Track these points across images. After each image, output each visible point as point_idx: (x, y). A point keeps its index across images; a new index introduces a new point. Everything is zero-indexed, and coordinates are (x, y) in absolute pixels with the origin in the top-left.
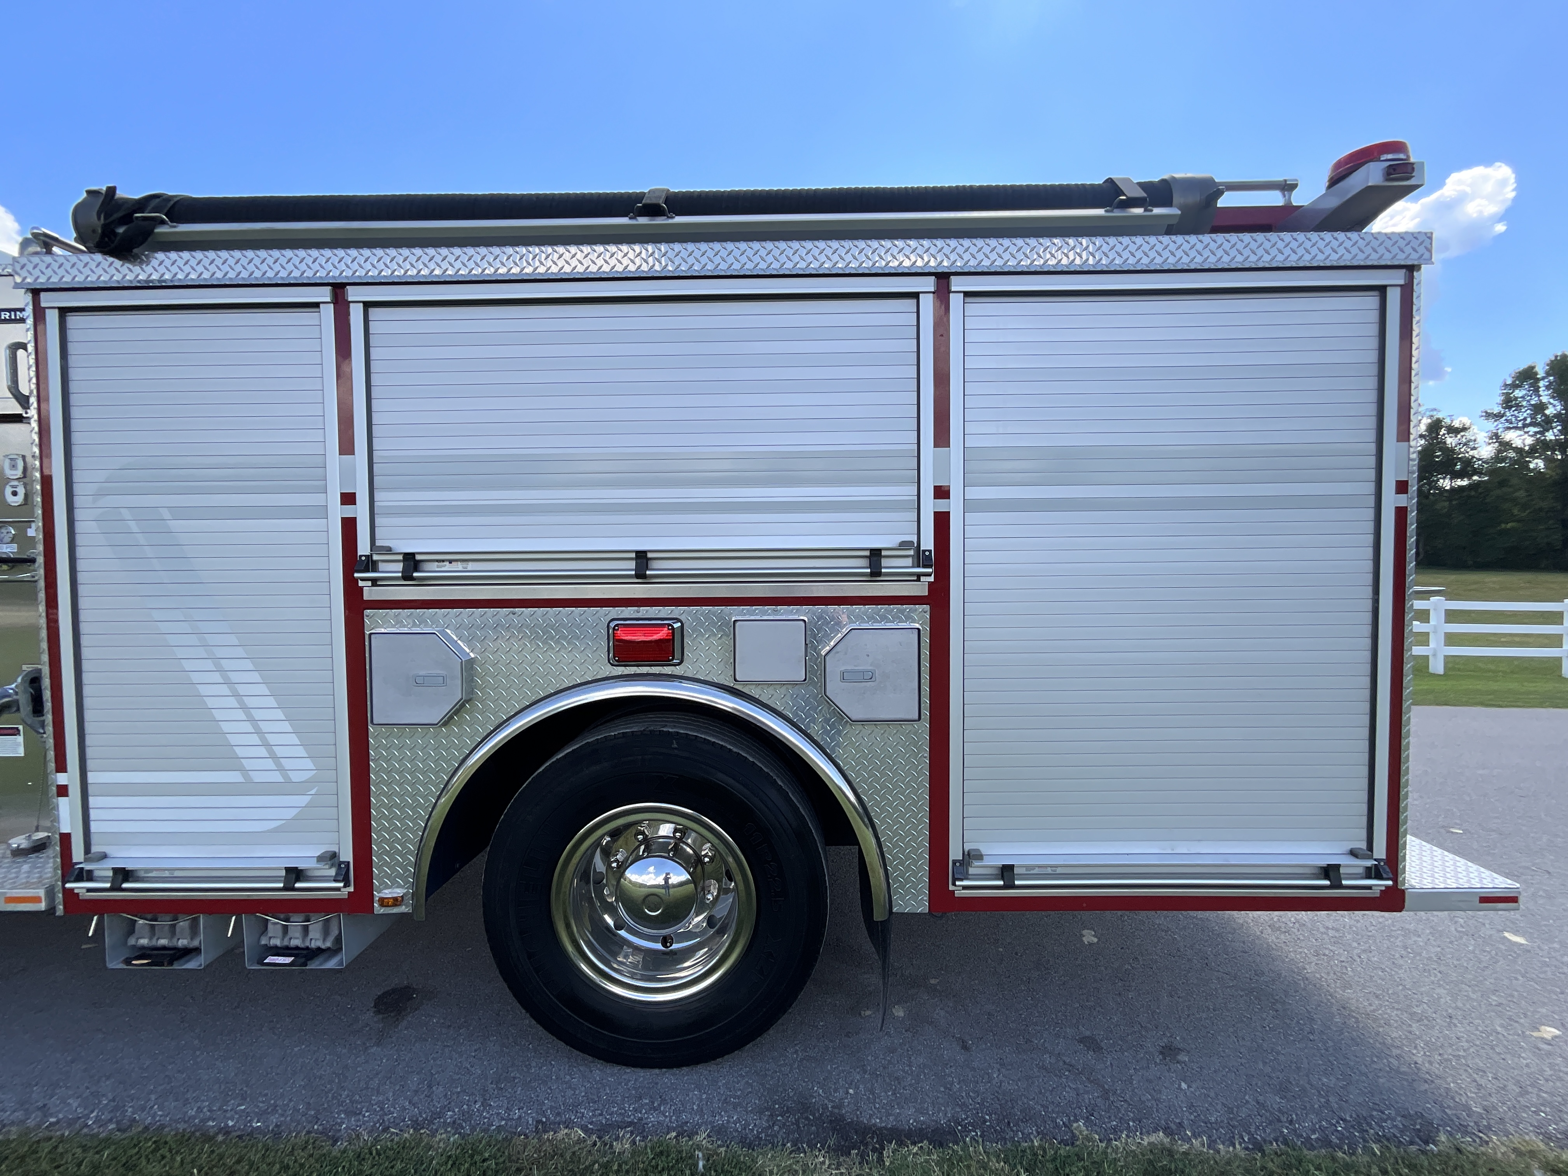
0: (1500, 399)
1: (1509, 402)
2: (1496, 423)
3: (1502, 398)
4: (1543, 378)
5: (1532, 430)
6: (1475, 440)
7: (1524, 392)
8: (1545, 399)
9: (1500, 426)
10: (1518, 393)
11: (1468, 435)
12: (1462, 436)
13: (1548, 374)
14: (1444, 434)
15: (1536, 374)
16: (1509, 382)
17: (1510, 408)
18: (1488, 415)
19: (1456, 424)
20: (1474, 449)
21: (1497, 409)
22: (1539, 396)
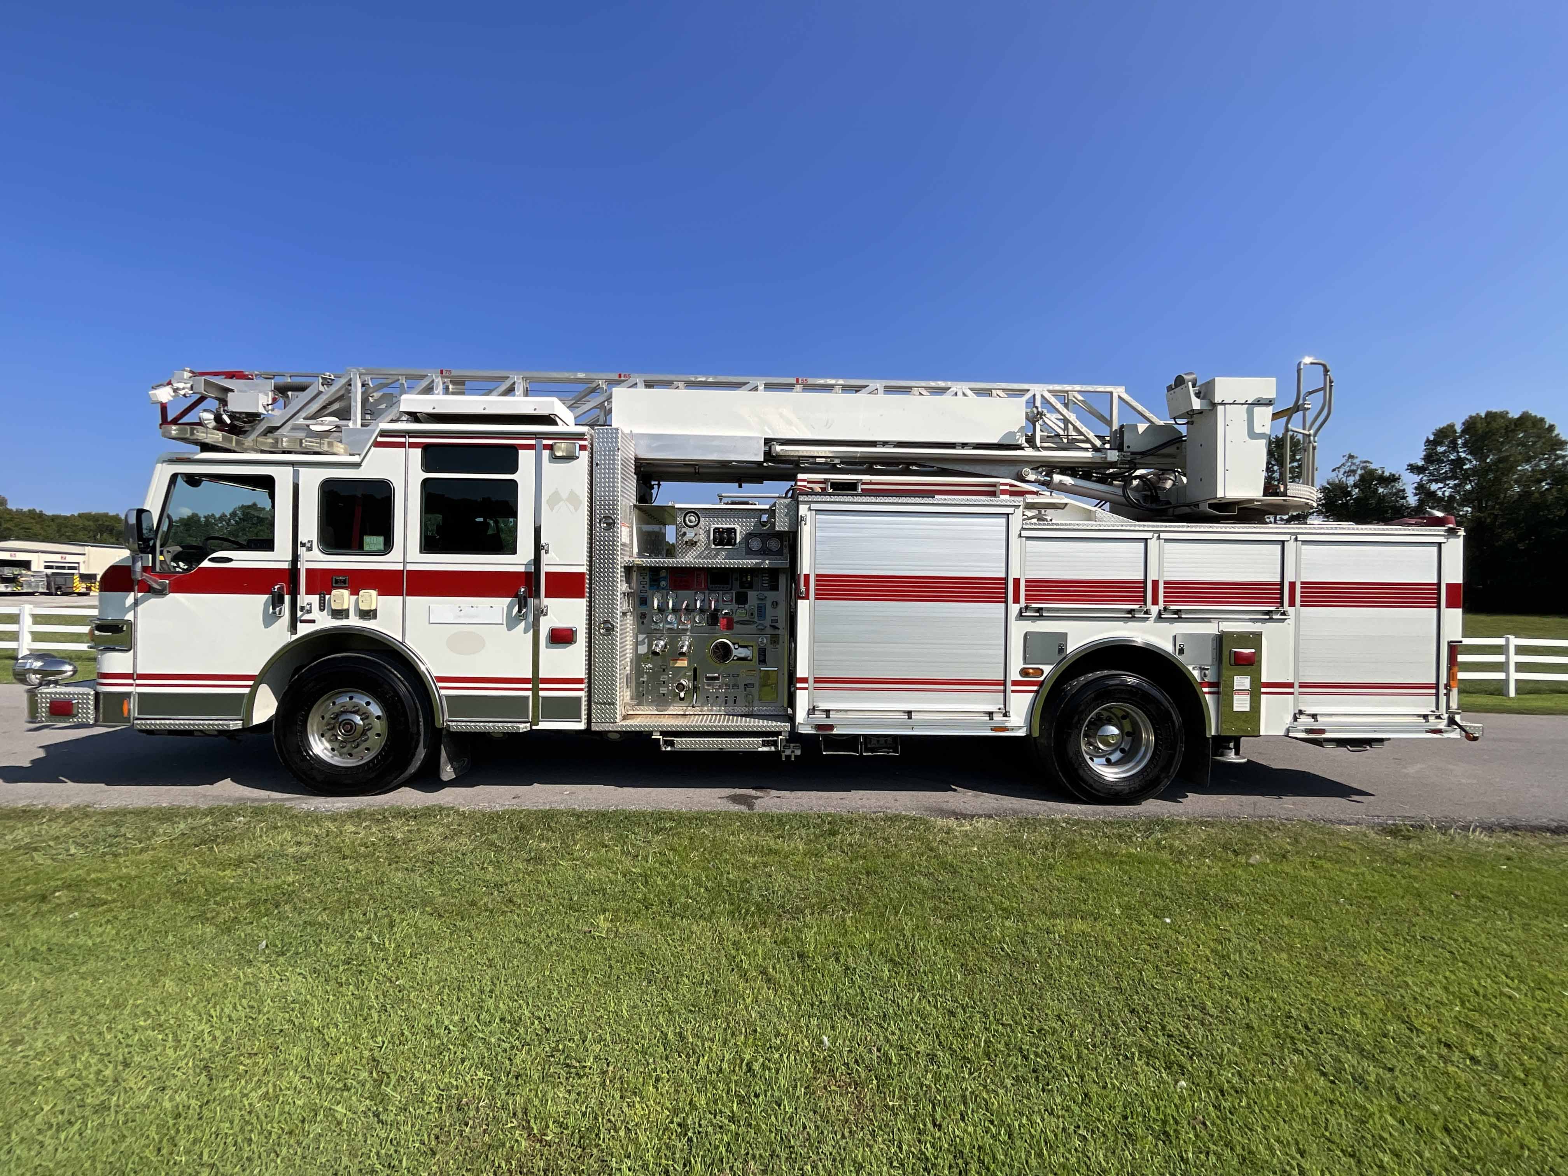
0: (1423, 454)
1: (1430, 458)
2: (1421, 476)
3: (1424, 453)
4: (1460, 437)
5: (1452, 483)
6: (1404, 490)
7: (1444, 448)
8: (1463, 455)
9: (1425, 478)
10: (1440, 449)
11: (1399, 486)
12: (1393, 486)
13: (1464, 432)
14: (1376, 485)
15: (1455, 432)
16: (1432, 438)
17: (1432, 462)
18: (1414, 469)
19: (1387, 474)
20: (1404, 498)
21: (1421, 463)
22: (1458, 452)
